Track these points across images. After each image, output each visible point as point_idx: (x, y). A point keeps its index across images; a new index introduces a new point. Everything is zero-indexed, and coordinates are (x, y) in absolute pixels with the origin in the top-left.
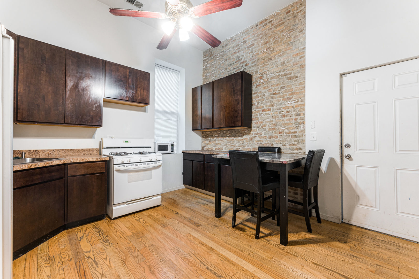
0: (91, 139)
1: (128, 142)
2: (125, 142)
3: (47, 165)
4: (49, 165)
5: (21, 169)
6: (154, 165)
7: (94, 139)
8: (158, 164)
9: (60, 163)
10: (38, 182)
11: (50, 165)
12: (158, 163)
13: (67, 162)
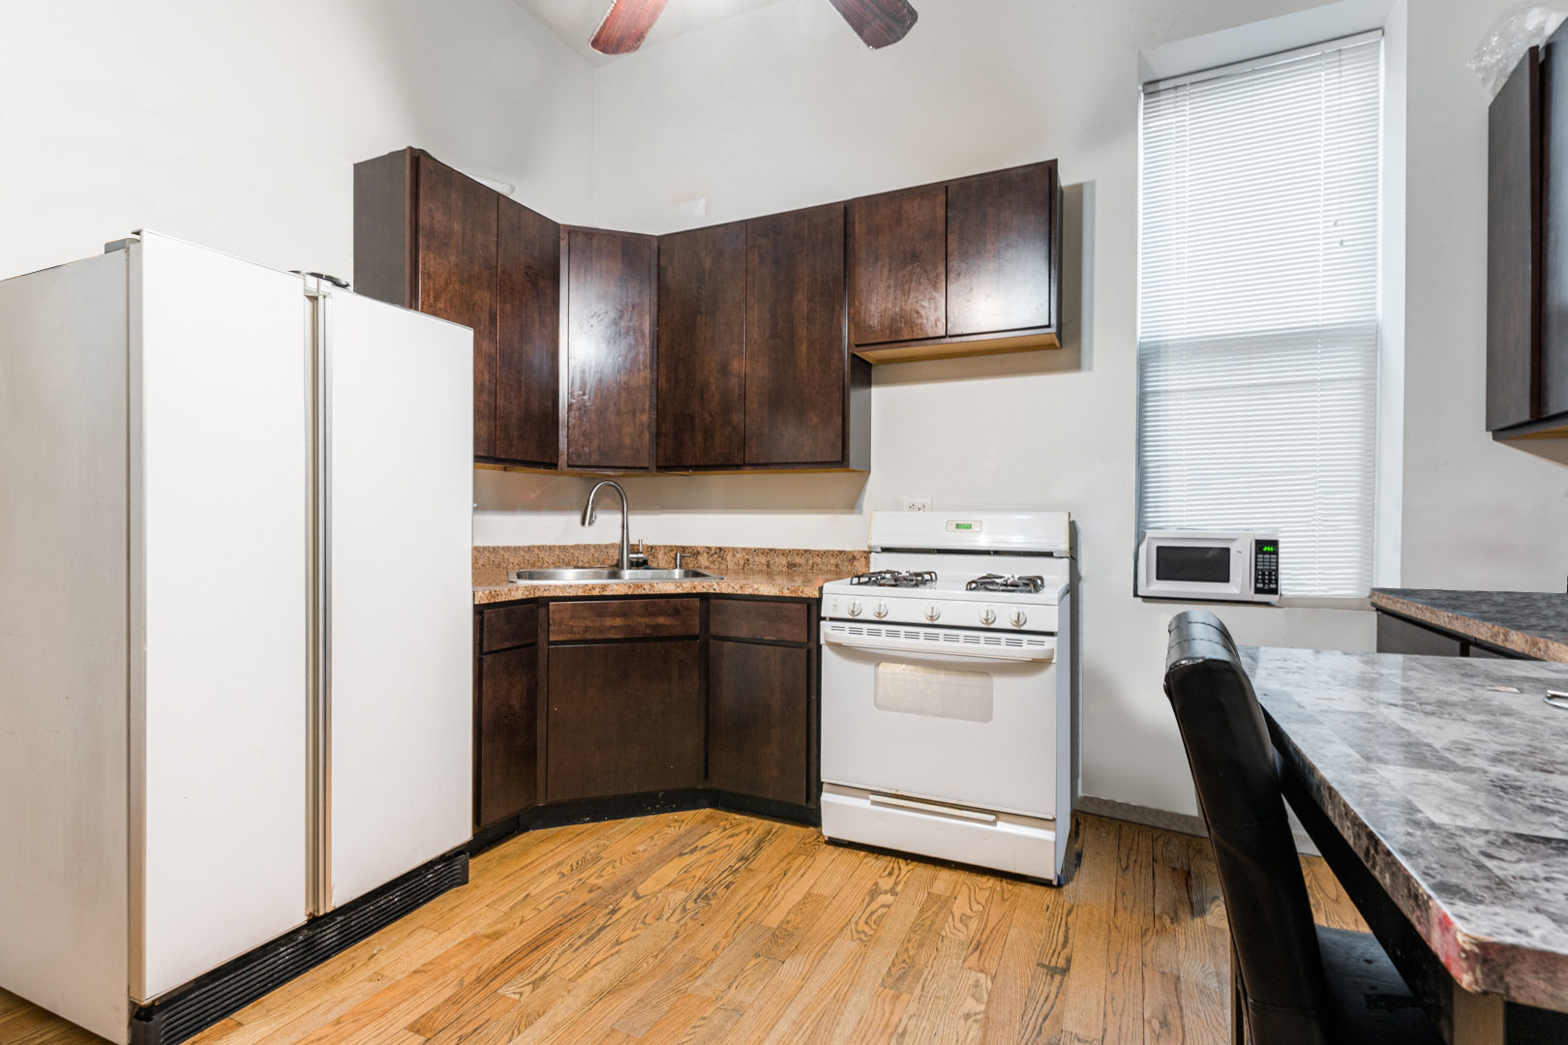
0: (852, 513)
1: (969, 527)
2: (958, 526)
3: (636, 593)
4: (643, 592)
5: (566, 594)
6: (1003, 649)
7: (861, 513)
8: (1028, 649)
9: (679, 591)
10: (614, 637)
11: (647, 592)
12: (1030, 642)
13: (704, 591)
